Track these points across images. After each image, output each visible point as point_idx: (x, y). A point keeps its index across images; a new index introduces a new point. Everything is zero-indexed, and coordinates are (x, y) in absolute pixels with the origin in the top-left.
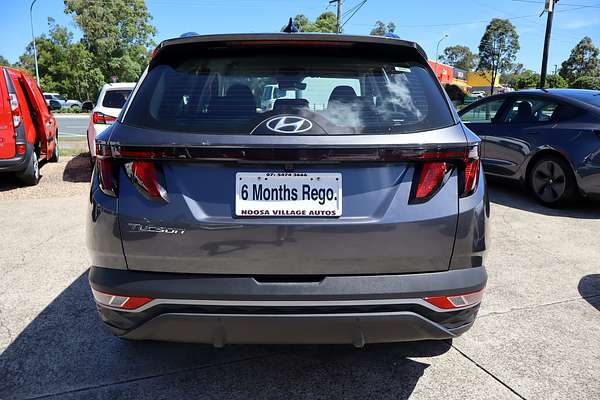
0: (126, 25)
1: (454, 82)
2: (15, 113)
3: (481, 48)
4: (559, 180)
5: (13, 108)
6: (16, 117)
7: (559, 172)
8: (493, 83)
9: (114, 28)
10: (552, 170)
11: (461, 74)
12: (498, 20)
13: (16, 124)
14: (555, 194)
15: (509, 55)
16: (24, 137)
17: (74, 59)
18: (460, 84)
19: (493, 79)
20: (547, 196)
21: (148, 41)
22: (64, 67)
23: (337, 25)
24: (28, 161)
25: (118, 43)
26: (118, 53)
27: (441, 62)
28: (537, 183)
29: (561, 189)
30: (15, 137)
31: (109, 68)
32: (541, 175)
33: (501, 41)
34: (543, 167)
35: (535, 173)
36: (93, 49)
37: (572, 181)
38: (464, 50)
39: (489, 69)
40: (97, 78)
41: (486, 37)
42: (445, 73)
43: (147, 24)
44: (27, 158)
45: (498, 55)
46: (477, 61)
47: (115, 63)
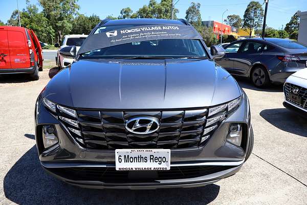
0: (65, 4)
1: (231, 34)
2: (30, 48)
3: (245, 16)
4: (263, 77)
5: (30, 46)
6: (30, 50)
7: (263, 73)
8: (251, 34)
9: (58, 6)
10: (260, 72)
11: (235, 30)
12: (254, 2)
13: (31, 53)
14: (261, 83)
15: (259, 20)
16: (34, 58)
17: (39, 21)
18: (234, 34)
19: (251, 32)
20: (258, 83)
21: (75, 12)
22: (34, 25)
23: (172, 5)
24: (35, 69)
25: (61, 14)
26: (61, 19)
27: (225, 23)
28: (254, 78)
29: (263, 80)
30: (30, 59)
31: (56, 26)
32: (256, 75)
33: (255, 12)
34: (257, 71)
35: (253, 74)
36: (48, 17)
37: (268, 77)
38: (237, 17)
39: (249, 27)
40: (51, 31)
41: (247, 11)
42: (227, 29)
43: (75, 4)
44: (35, 68)
45: (253, 20)
46: (243, 22)
47: (59, 24)
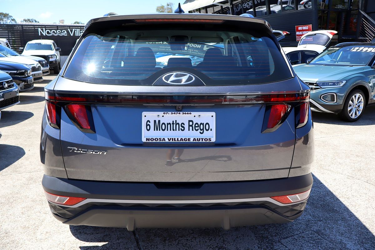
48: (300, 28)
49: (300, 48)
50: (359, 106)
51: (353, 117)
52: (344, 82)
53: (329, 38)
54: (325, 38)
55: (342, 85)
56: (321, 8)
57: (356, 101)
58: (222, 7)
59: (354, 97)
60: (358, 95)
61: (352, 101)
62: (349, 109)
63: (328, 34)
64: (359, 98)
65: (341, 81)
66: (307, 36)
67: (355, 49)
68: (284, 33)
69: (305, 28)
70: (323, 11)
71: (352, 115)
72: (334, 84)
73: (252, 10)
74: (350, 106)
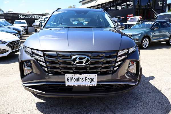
48: (129, 16)
49: (128, 23)
50: (147, 43)
51: (145, 47)
52: (141, 34)
53: (139, 19)
54: (137, 19)
55: (140, 35)
56: (137, 8)
57: (145, 42)
58: (97, 7)
59: (145, 40)
60: (146, 39)
61: (144, 41)
62: (143, 44)
63: (138, 18)
64: (147, 40)
65: (140, 34)
66: (131, 19)
67: (146, 23)
68: (122, 18)
69: (130, 16)
70: (138, 9)
71: (144, 46)
72: (137, 35)
73: (110, 8)
74: (144, 43)
